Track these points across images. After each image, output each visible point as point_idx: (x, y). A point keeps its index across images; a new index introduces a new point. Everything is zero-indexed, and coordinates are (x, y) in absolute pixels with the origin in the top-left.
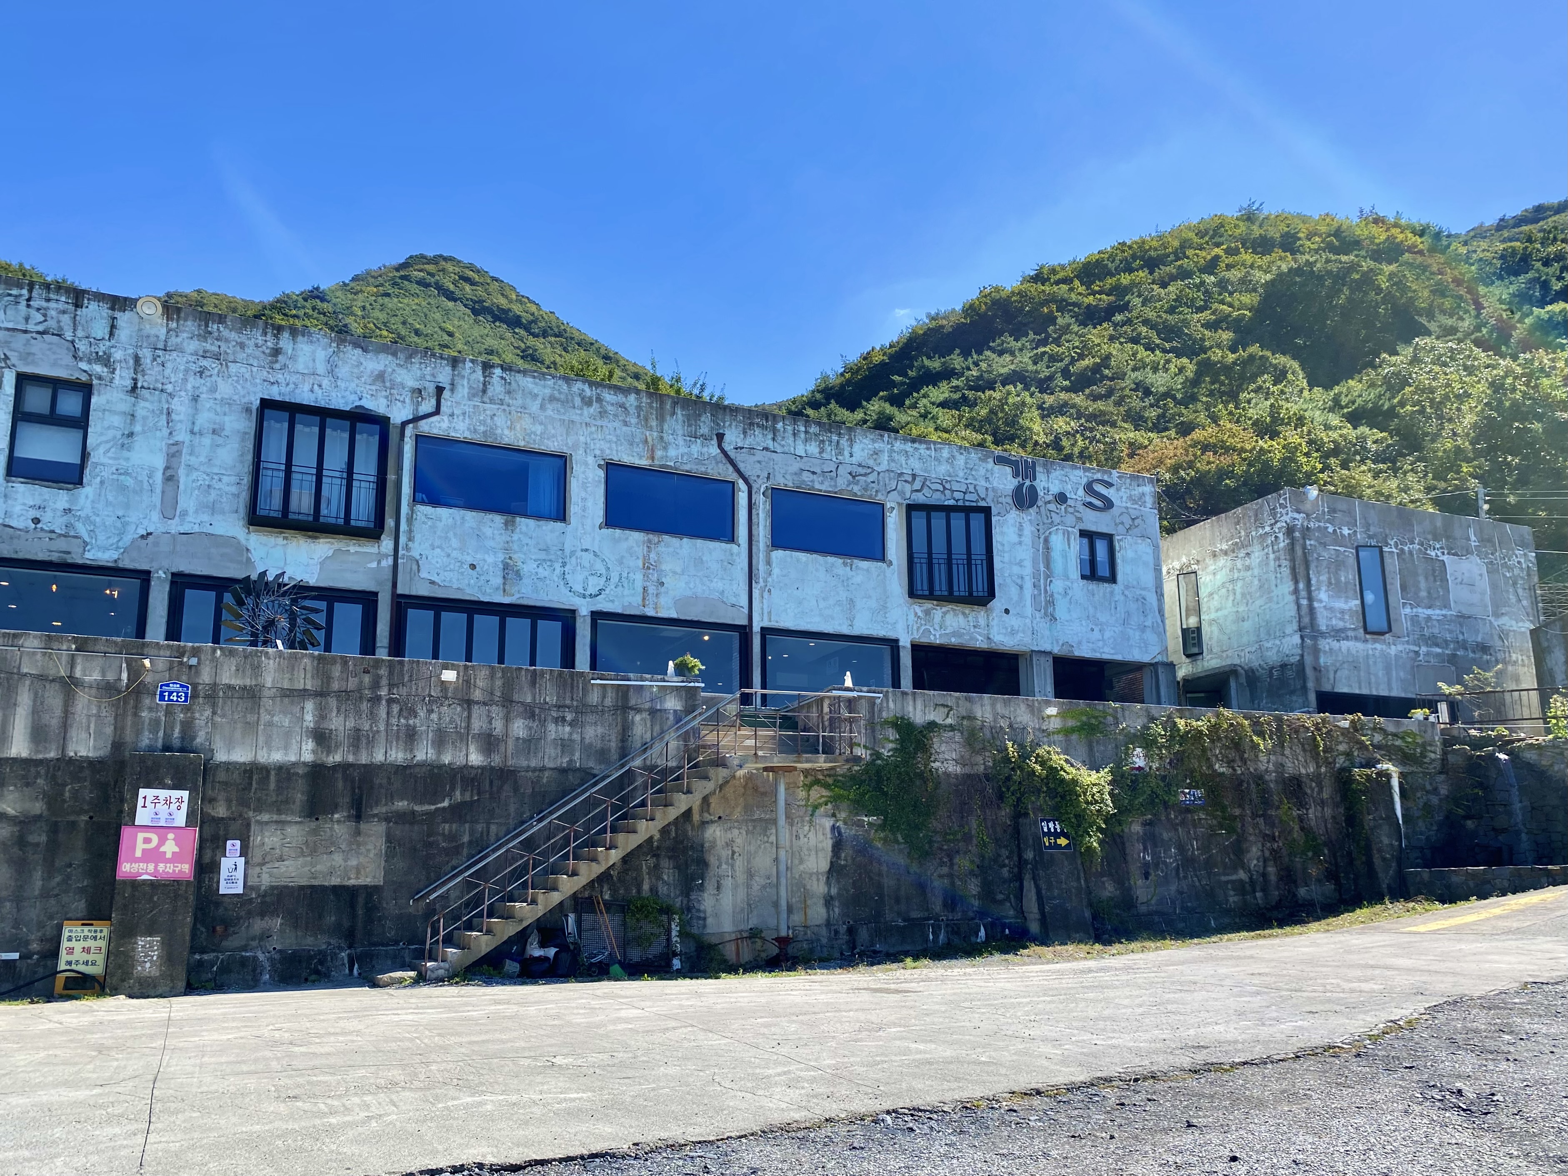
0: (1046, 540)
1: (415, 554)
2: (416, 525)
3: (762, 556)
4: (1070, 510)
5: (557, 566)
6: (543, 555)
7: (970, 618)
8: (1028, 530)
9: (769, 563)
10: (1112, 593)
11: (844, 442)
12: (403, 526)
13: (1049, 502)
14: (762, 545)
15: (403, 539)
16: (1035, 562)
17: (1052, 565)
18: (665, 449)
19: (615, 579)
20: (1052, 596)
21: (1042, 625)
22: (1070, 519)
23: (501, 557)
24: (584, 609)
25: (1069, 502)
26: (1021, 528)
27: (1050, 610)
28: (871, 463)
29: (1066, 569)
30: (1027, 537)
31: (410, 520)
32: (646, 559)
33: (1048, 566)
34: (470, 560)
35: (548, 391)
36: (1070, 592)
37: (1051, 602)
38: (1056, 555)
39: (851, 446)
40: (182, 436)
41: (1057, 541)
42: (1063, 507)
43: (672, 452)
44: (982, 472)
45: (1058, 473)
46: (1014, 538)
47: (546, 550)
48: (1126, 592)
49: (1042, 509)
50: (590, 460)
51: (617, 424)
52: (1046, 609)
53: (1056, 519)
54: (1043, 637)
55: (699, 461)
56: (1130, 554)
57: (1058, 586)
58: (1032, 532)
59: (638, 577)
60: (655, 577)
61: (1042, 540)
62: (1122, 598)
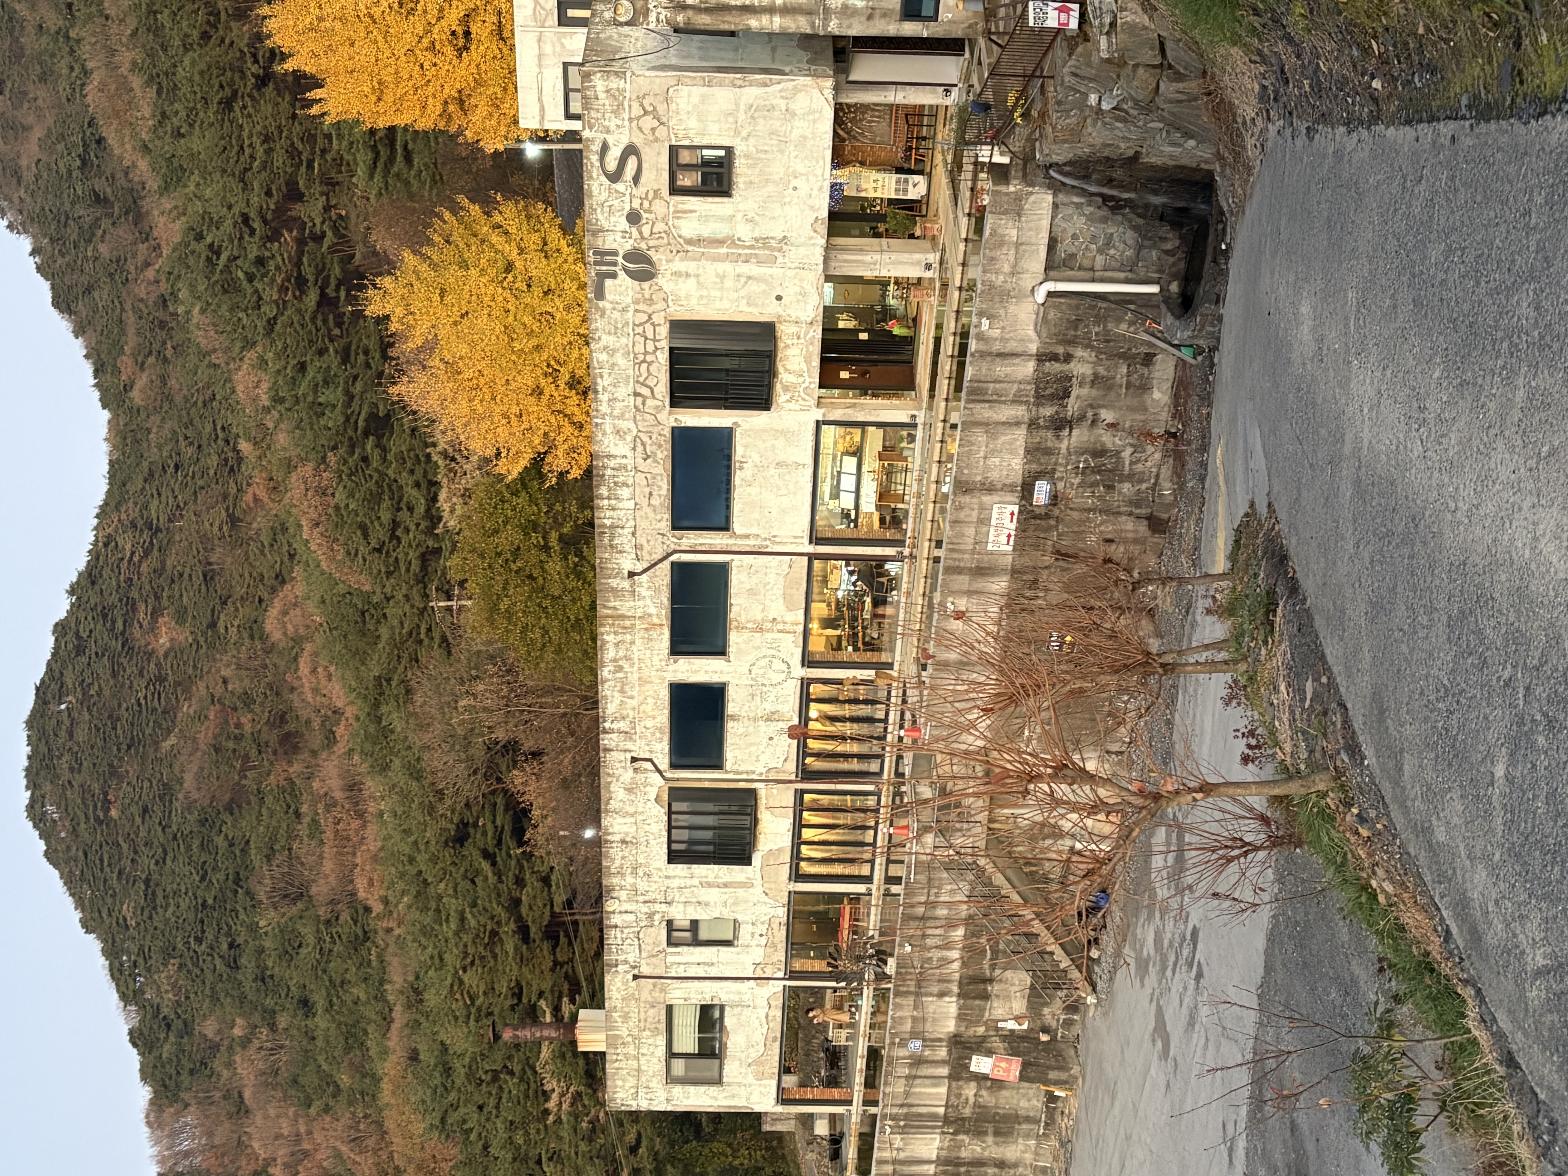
0: (689, 242)
1: (764, 770)
2: (741, 769)
3: (740, 542)
4: (646, 204)
5: (764, 689)
6: (758, 699)
7: (789, 342)
8: (679, 265)
9: (747, 536)
10: (747, 156)
11: (612, 463)
12: (744, 776)
13: (641, 233)
14: (731, 541)
15: (754, 777)
16: (716, 259)
17: (719, 236)
18: (650, 615)
19: (773, 652)
20: (757, 240)
21: (794, 254)
22: (659, 207)
23: (761, 723)
24: (801, 672)
25: (636, 204)
26: (677, 274)
27: (773, 243)
28: (629, 438)
29: (721, 219)
30: (690, 266)
31: (738, 773)
32: (753, 630)
33: (720, 242)
34: (766, 740)
35: (616, 694)
36: (751, 215)
37: (764, 242)
38: (706, 231)
39: (615, 457)
40: (696, 881)
41: (688, 228)
42: (645, 215)
43: (653, 610)
44: (616, 315)
45: (600, 217)
46: (692, 282)
47: (753, 696)
48: (744, 133)
49: (651, 243)
50: (671, 668)
51: (634, 648)
52: (772, 249)
53: (660, 227)
54: (807, 256)
55: (657, 590)
56: (693, 123)
57: (744, 232)
58: (682, 260)
59: (769, 636)
60: (769, 625)
61: (690, 248)
62: (752, 140)
